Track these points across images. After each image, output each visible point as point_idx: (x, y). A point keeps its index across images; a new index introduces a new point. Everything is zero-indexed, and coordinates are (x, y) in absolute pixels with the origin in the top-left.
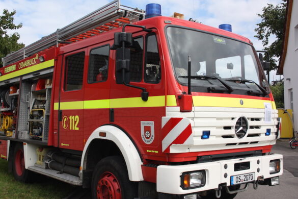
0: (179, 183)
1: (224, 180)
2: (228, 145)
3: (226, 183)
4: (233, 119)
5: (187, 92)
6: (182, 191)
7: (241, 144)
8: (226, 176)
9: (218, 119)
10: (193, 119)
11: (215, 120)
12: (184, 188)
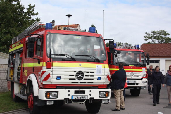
0: (45, 96)
1: (67, 97)
2: (72, 82)
3: (69, 98)
4: (75, 72)
5: (49, 61)
6: (46, 99)
7: (80, 83)
8: (69, 95)
9: (65, 72)
10: (52, 71)
11: (64, 72)
12: (47, 98)
